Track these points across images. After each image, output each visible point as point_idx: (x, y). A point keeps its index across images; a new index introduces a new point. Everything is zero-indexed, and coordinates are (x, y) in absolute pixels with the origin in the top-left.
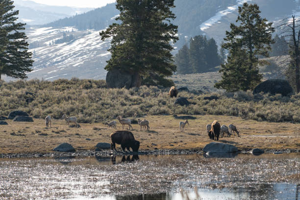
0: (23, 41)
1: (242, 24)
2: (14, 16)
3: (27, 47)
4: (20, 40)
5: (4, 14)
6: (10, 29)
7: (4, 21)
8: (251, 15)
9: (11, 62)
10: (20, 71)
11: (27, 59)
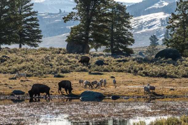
0: (36, 23)
1: (179, 13)
2: (30, 7)
3: (38, 27)
4: (35, 22)
5: (24, 6)
6: (28, 15)
7: (24, 10)
8: (185, 7)
9: (28, 37)
10: (34, 42)
11: (39, 35)
